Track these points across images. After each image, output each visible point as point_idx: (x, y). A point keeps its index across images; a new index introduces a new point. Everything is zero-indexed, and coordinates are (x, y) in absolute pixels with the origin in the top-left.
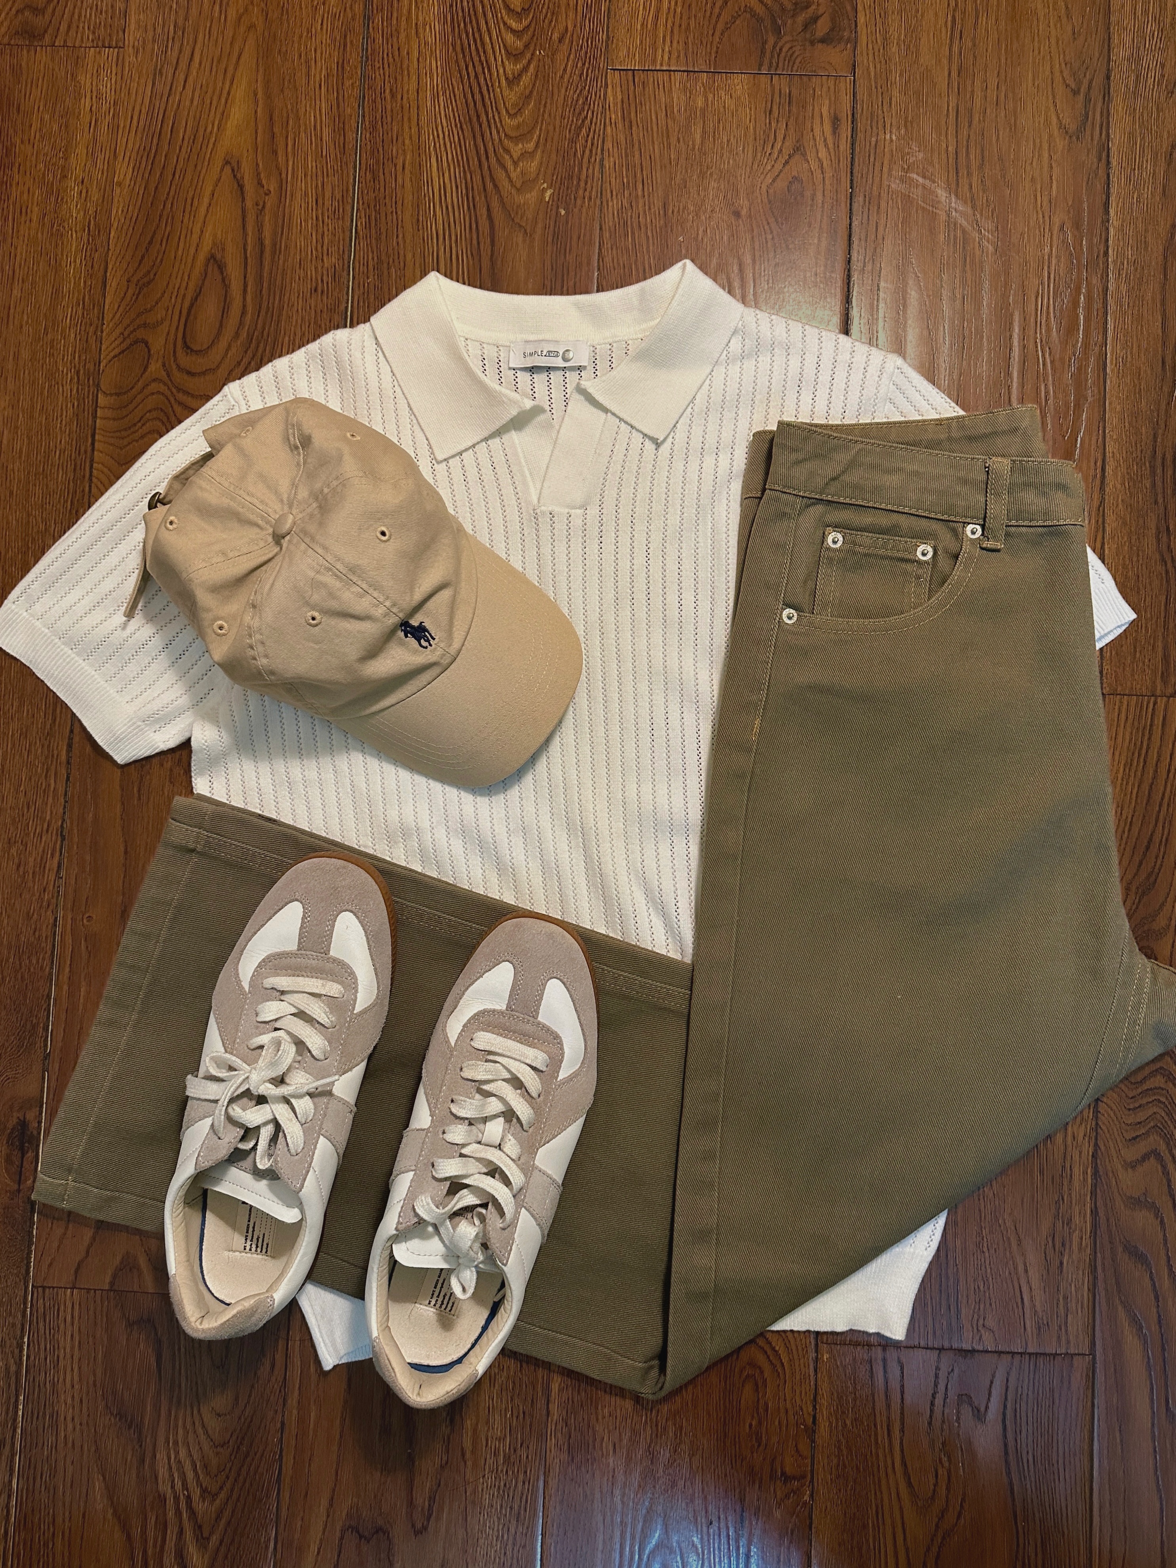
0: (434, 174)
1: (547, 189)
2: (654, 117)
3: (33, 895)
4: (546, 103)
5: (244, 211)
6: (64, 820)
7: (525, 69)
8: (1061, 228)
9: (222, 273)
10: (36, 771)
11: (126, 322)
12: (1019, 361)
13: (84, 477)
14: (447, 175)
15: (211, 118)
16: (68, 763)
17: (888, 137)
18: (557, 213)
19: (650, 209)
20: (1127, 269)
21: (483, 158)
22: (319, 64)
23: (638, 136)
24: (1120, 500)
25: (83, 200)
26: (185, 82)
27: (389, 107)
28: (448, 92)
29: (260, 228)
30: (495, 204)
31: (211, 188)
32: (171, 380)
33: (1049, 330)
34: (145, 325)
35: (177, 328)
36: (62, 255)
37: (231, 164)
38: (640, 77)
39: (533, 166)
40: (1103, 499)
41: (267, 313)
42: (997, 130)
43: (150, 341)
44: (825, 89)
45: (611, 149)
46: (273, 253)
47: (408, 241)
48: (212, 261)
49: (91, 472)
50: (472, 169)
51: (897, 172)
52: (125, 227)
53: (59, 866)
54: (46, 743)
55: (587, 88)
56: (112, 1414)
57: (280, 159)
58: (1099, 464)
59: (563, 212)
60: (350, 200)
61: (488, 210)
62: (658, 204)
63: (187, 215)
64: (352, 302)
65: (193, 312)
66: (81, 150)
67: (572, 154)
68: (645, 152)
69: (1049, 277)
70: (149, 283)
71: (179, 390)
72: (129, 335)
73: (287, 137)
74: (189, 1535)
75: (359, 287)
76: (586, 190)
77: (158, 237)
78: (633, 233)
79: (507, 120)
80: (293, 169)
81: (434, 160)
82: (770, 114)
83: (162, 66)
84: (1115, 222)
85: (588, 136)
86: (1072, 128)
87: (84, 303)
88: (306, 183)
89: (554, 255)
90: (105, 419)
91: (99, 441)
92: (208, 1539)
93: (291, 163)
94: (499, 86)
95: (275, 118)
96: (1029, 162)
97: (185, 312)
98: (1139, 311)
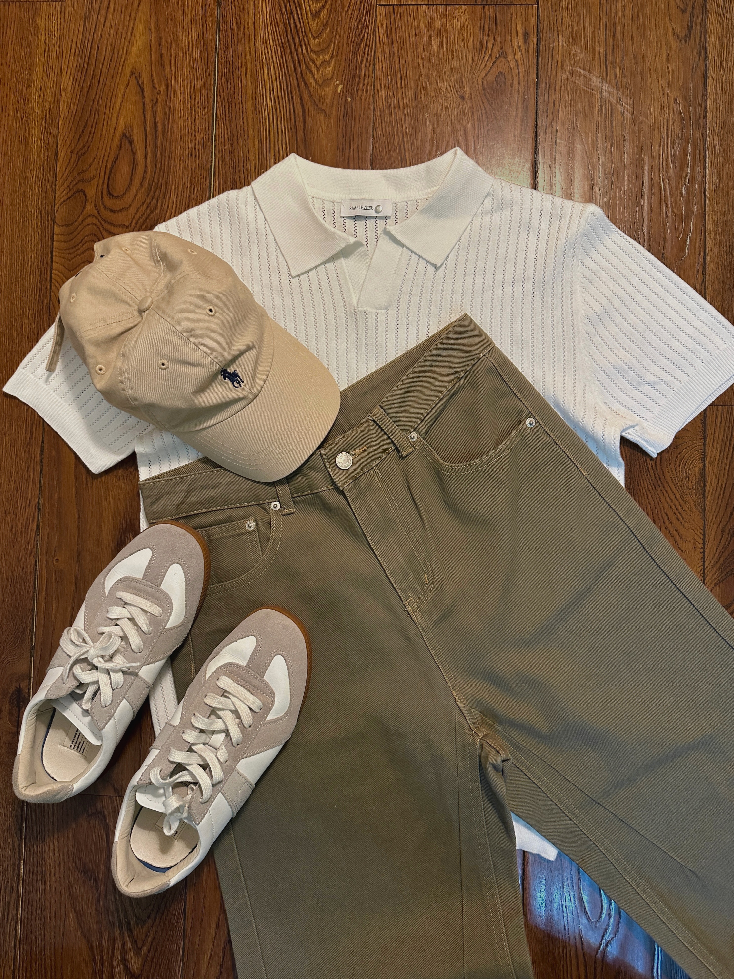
0: (265, 77)
1: (339, 85)
2: (407, 36)
3: (21, 546)
4: (337, 29)
5: (144, 105)
6: (39, 499)
7: (324, 6)
8: (676, 101)
9: (131, 145)
10: (21, 468)
11: (70, 179)
12: (649, 189)
13: (47, 279)
14: (274, 78)
15: (122, 45)
16: (41, 462)
17: (560, 44)
18: (346, 100)
19: (406, 96)
20: (719, 127)
21: (297, 66)
22: (190, 8)
23: (397, 48)
24: (716, 278)
25: (41, 101)
26: (105, 22)
27: (236, 35)
28: (273, 23)
29: (155, 116)
30: (306, 95)
31: (123, 91)
32: (100, 216)
33: (668, 168)
34: (83, 180)
35: (103, 182)
36: (29, 136)
37: (135, 74)
38: (398, 10)
39: (329, 70)
40: (705, 278)
41: (160, 171)
42: (632, 37)
43: (86, 191)
44: (519, 14)
45: (380, 58)
46: (164, 131)
47: (249, 122)
48: (124, 138)
49: (51, 276)
50: (290, 73)
51: (567, 67)
52: (69, 118)
53: (37, 528)
54: (27, 450)
55: (364, 18)
56: (79, 871)
57: (166, 70)
58: (702, 255)
59: (349, 100)
60: (212, 96)
61: (301, 100)
62: (411, 93)
63: (108, 109)
64: (215, 162)
65: (113, 171)
66: (40, 69)
67: (355, 61)
68: (402, 58)
69: (668, 133)
70: (85, 153)
71: (105, 222)
72: (73, 187)
73: (171, 56)
74: (129, 947)
75: (219, 152)
76: (364, 85)
77: (90, 123)
78: (395, 112)
79: (312, 41)
80: (175, 77)
81: (265, 68)
82: (483, 31)
83: (90, 13)
84: (711, 96)
85: (365, 49)
86: (682, 35)
87: (43, 167)
88: (184, 86)
89: (344, 128)
90: (58, 241)
91: (56, 256)
92: (141, 949)
93: (173, 73)
94: (307, 18)
95: (163, 43)
96: (653, 58)
97: (108, 171)
98: (727, 154)
